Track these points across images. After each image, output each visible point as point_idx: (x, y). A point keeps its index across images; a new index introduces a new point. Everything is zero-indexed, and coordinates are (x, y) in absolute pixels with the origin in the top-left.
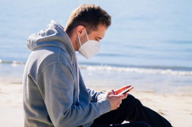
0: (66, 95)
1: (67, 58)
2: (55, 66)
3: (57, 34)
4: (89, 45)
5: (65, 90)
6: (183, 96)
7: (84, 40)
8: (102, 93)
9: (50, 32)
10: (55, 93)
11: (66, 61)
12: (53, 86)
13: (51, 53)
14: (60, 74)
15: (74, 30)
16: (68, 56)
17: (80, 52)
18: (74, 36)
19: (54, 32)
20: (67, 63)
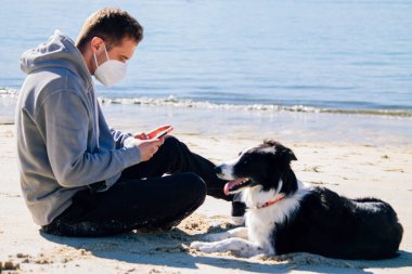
0: (77, 138)
1: (79, 85)
2: (60, 95)
3: (64, 49)
4: (109, 68)
5: (75, 131)
7: (102, 59)
8: (130, 135)
9: (53, 47)
10: (59, 135)
11: (77, 88)
12: (57, 125)
13: (55, 76)
14: (69, 108)
16: (80, 81)
17: (97, 78)
18: (89, 53)
19: (58, 47)
20: (79, 92)
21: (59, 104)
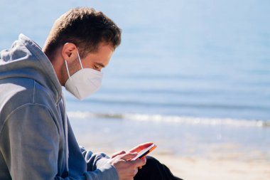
0: (46, 159)
1: (47, 97)
2: (27, 111)
3: (30, 57)
4: (83, 77)
5: (45, 152)
6: (221, 159)
7: (75, 68)
8: (104, 155)
9: (17, 54)
10: (27, 157)
11: (46, 102)
12: (24, 145)
13: (20, 88)
14: (37, 125)
15: (59, 50)
16: (49, 93)
17: (67, 89)
18: (59, 61)
19: (24, 54)
20: (48, 106)
21: (26, 120)
